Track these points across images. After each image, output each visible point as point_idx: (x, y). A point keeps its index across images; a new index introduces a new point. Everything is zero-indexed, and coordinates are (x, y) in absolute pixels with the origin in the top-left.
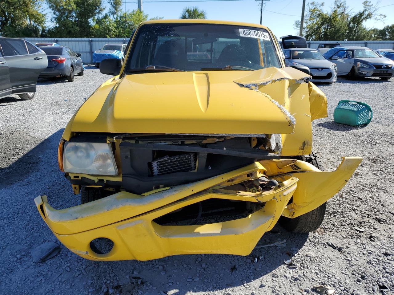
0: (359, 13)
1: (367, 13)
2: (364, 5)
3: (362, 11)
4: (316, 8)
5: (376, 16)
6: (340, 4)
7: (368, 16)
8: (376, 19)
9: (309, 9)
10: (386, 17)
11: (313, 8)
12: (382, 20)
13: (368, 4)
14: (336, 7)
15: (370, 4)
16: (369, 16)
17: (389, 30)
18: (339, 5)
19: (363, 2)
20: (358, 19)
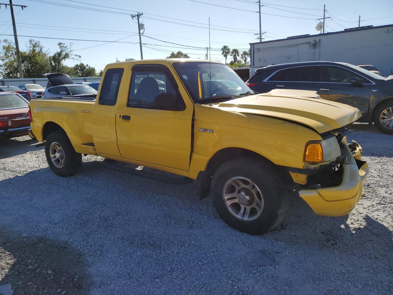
0: (57, 53)
1: (64, 53)
2: (59, 46)
3: (59, 51)
4: (10, 46)
5: (73, 56)
6: (36, 44)
7: (65, 56)
8: (73, 58)
9: (2, 46)
10: (81, 57)
11: (7, 45)
12: (79, 59)
13: (62, 45)
14: (32, 46)
15: (65, 46)
16: (67, 56)
17: (80, 68)
18: (34, 44)
19: (58, 43)
20: (57, 58)
